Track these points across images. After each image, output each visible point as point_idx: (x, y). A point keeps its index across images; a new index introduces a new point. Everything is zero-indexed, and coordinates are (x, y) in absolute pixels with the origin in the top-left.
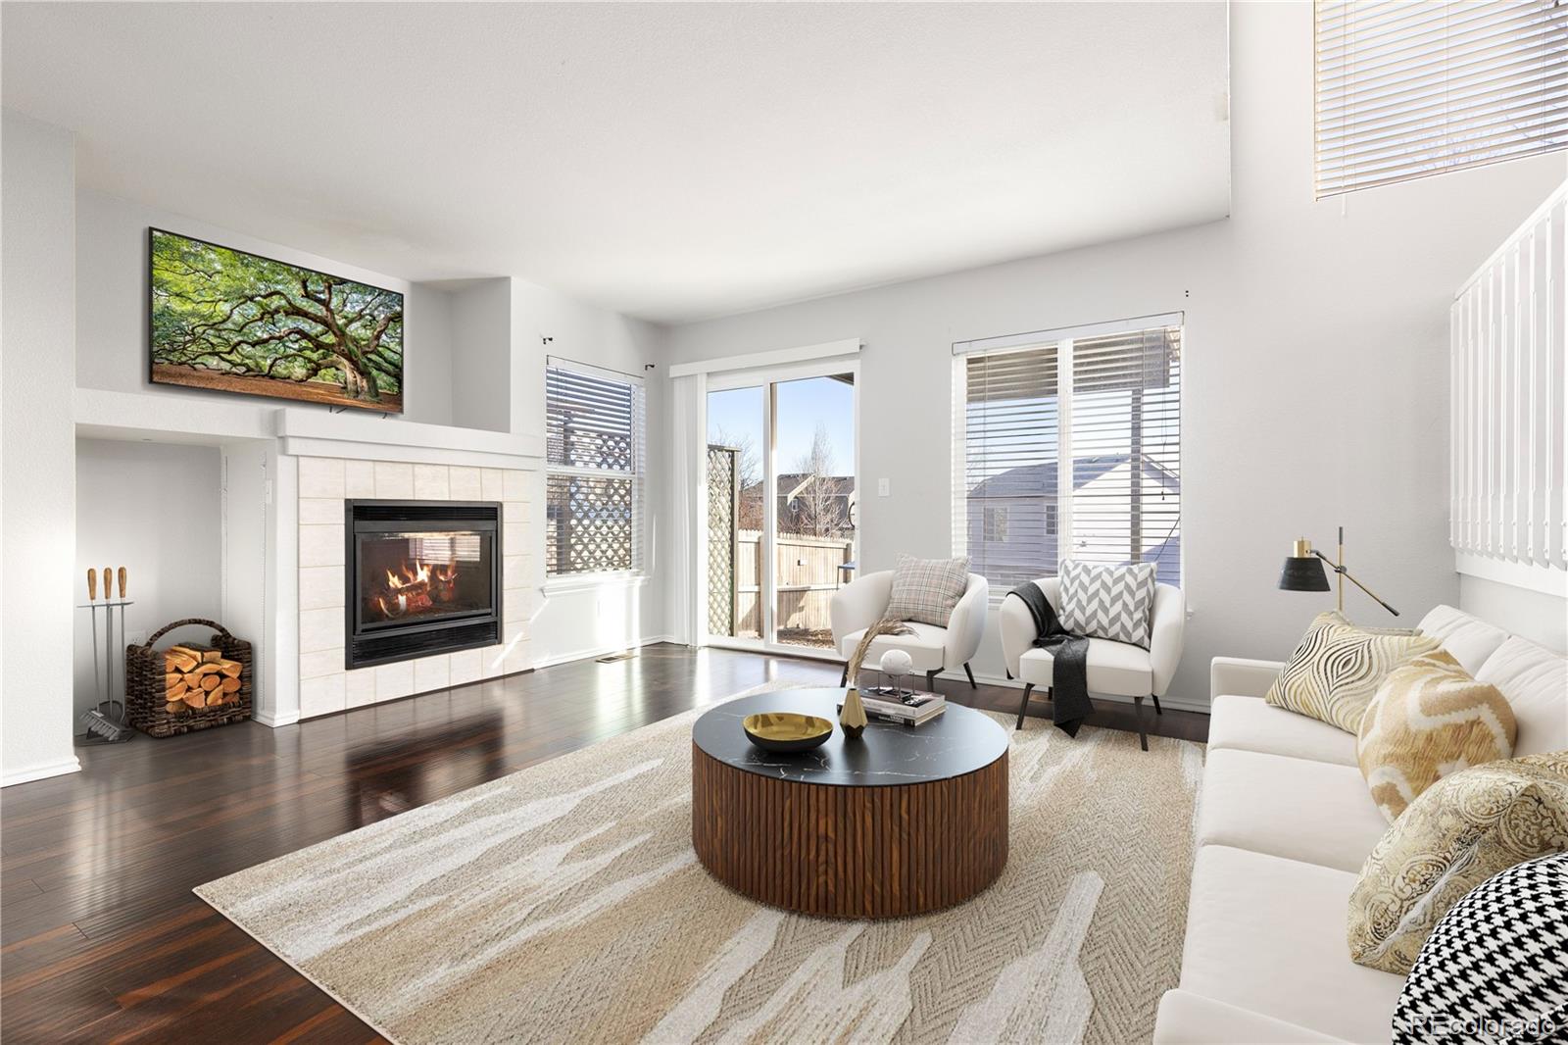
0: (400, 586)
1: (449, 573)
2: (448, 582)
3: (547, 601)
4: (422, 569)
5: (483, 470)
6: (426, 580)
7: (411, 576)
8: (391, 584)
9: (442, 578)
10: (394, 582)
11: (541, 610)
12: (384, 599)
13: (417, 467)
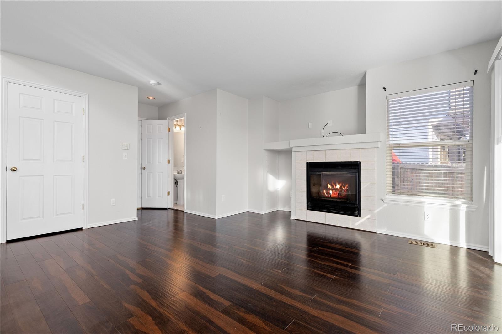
0: (331, 188)
1: (346, 188)
2: (345, 190)
3: (385, 205)
4: (338, 185)
5: (352, 150)
6: (339, 188)
7: (334, 186)
8: (328, 187)
9: (343, 188)
10: (329, 186)
11: (381, 208)
12: (326, 191)
13: (327, 151)
